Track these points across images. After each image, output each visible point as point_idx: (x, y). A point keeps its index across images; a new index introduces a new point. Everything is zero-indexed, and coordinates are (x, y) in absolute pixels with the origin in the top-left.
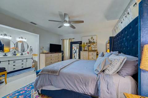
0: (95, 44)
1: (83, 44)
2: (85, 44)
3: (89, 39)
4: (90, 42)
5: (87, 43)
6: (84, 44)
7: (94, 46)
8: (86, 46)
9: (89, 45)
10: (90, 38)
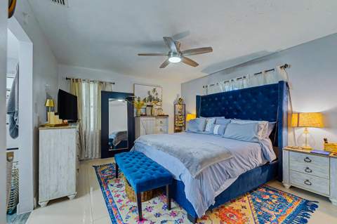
0: (159, 104)
1: (136, 100)
2: (141, 102)
3: (149, 92)
4: (151, 98)
5: (145, 99)
6: (139, 101)
7: (157, 107)
8: (143, 104)
9: (149, 104)
10: (151, 89)
